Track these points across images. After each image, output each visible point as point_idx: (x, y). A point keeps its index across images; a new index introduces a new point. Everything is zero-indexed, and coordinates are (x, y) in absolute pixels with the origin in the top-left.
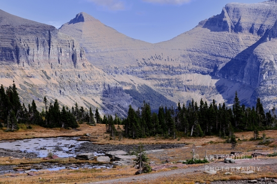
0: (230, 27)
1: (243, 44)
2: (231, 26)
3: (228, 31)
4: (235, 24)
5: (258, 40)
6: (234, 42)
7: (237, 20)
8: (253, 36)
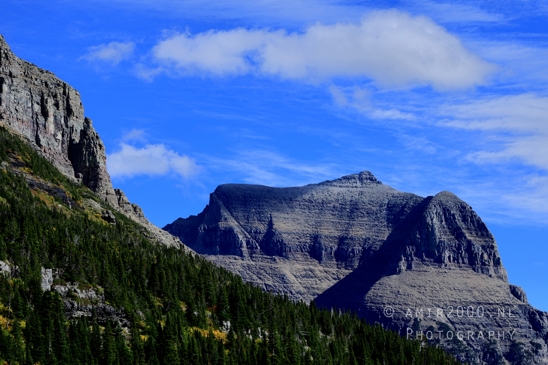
0: (244, 244)
1: (302, 290)
2: (248, 243)
3: (241, 255)
4: (261, 237)
5: (342, 277)
6: (270, 283)
7: (262, 228)
8: (321, 268)
